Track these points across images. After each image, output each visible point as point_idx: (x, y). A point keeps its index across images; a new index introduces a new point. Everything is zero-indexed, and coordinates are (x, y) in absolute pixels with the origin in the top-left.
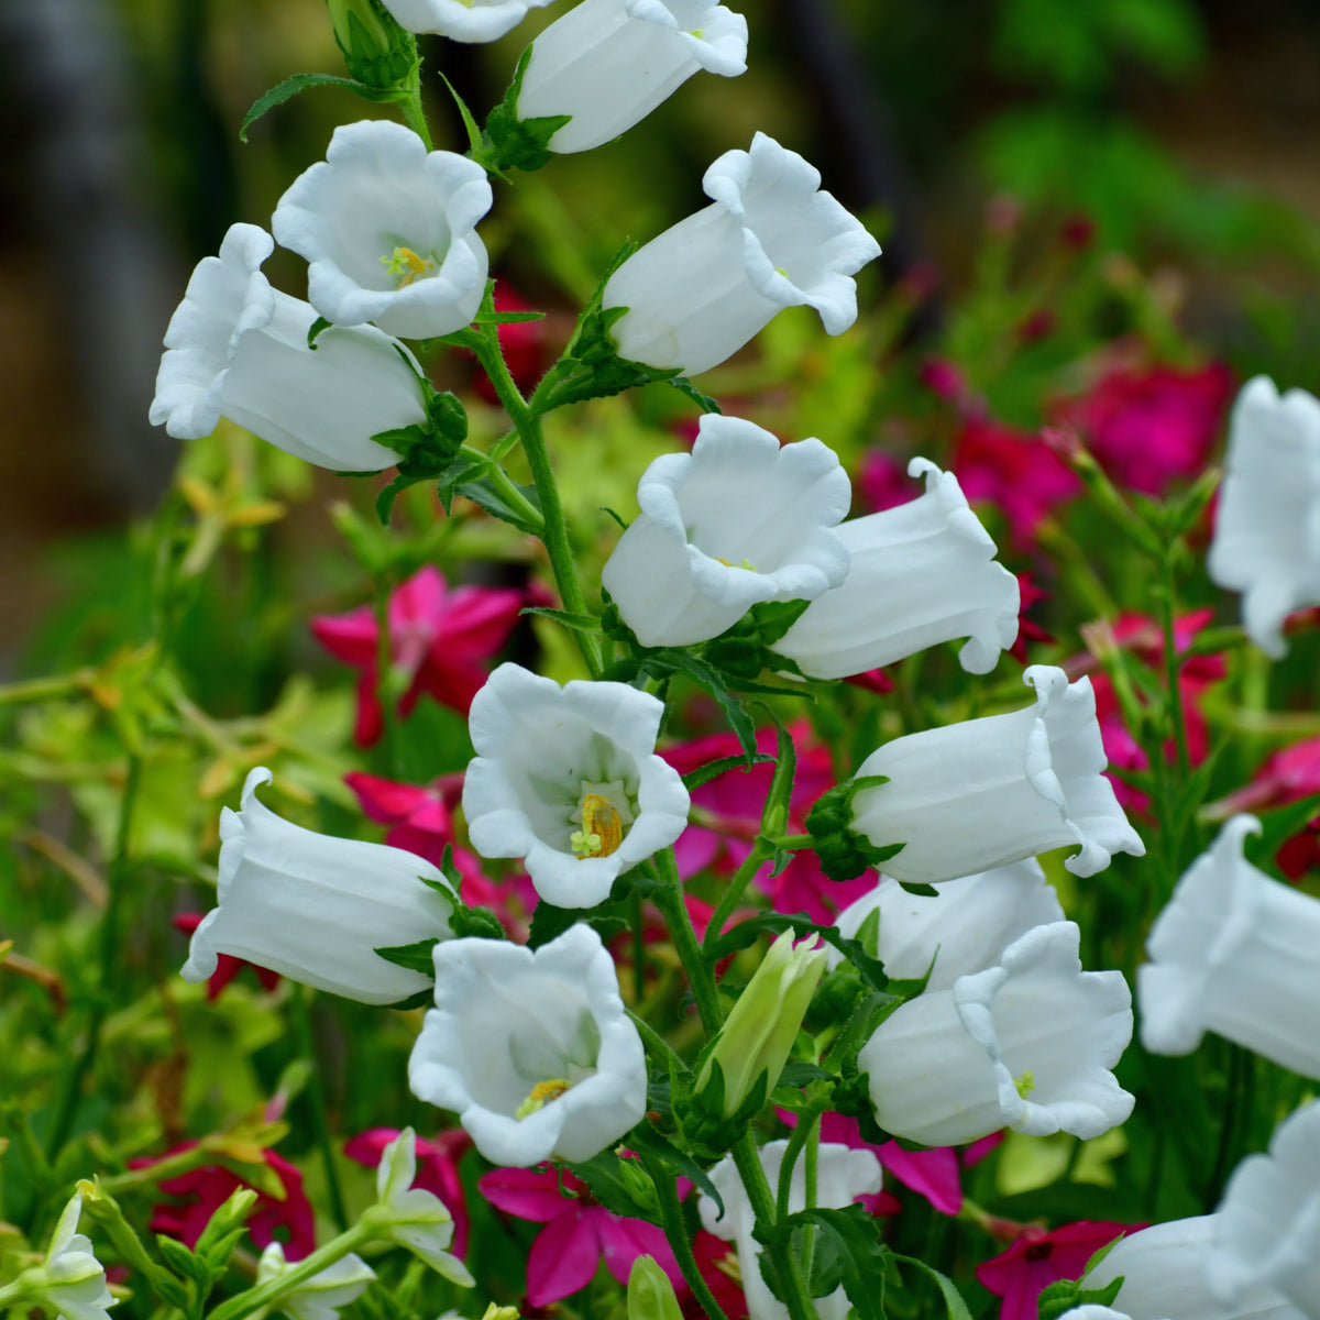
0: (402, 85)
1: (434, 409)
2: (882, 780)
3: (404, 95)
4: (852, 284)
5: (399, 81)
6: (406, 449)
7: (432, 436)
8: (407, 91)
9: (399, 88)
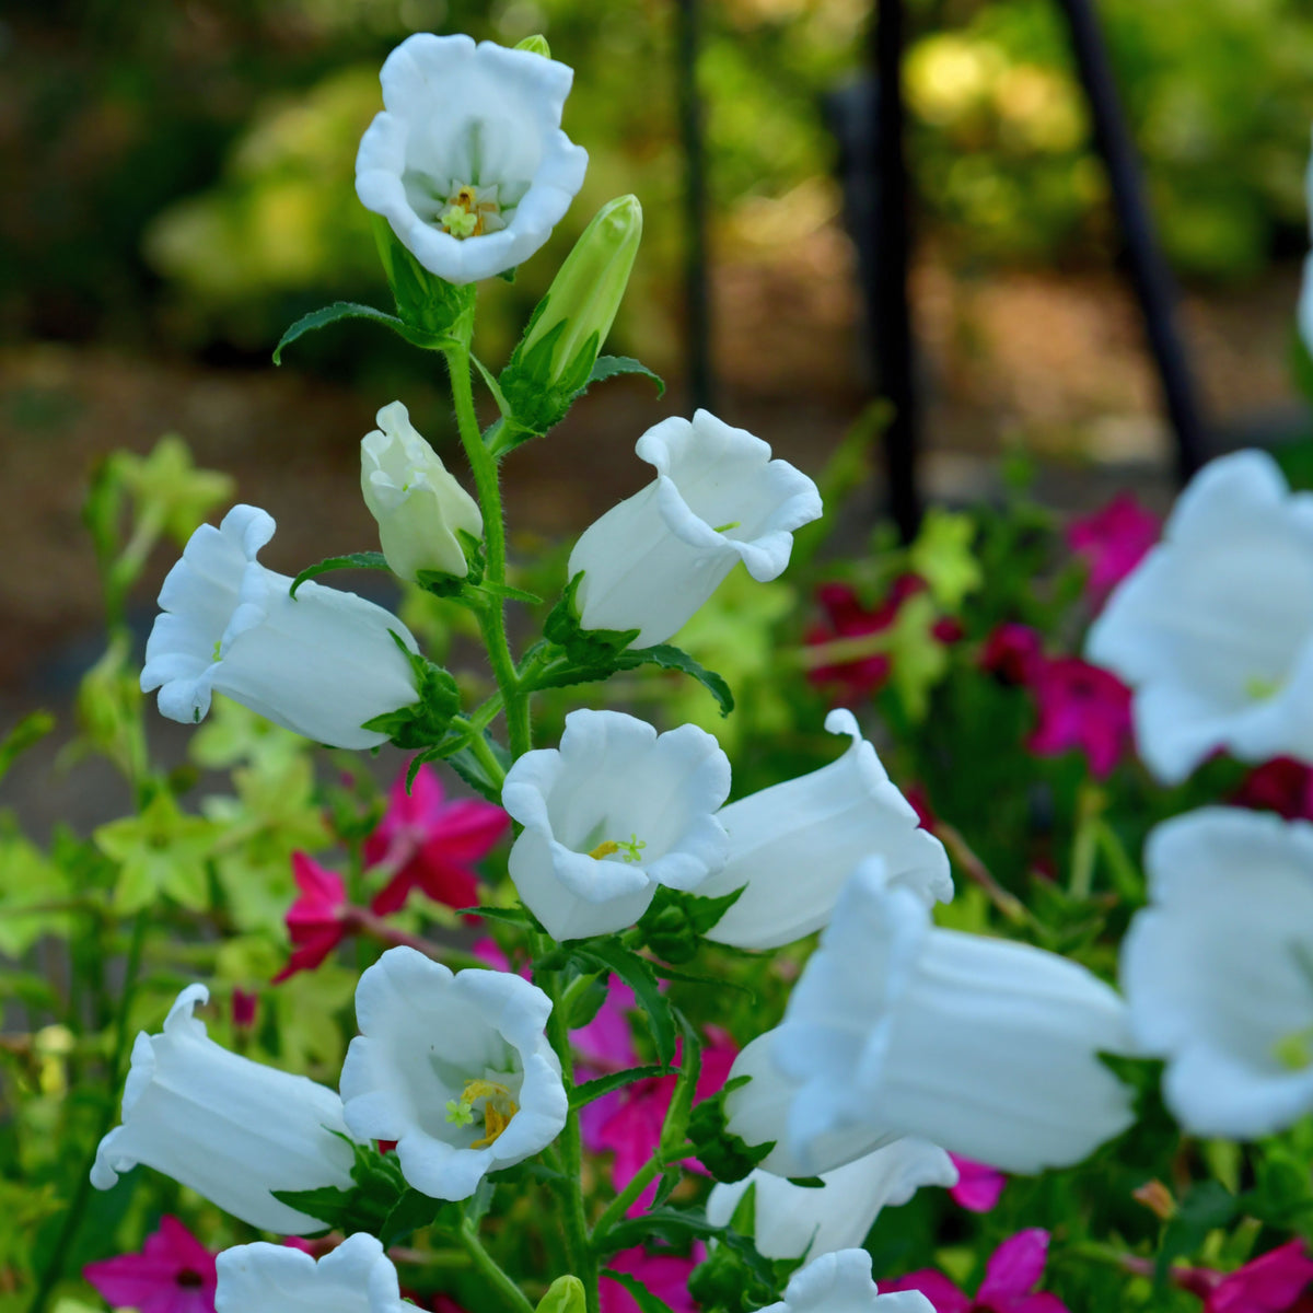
0: (451, 333)
1: (428, 689)
2: (745, 1079)
3: (452, 344)
4: (790, 538)
5: (448, 329)
6: (396, 729)
7: (425, 717)
8: (456, 341)
9: (448, 336)
